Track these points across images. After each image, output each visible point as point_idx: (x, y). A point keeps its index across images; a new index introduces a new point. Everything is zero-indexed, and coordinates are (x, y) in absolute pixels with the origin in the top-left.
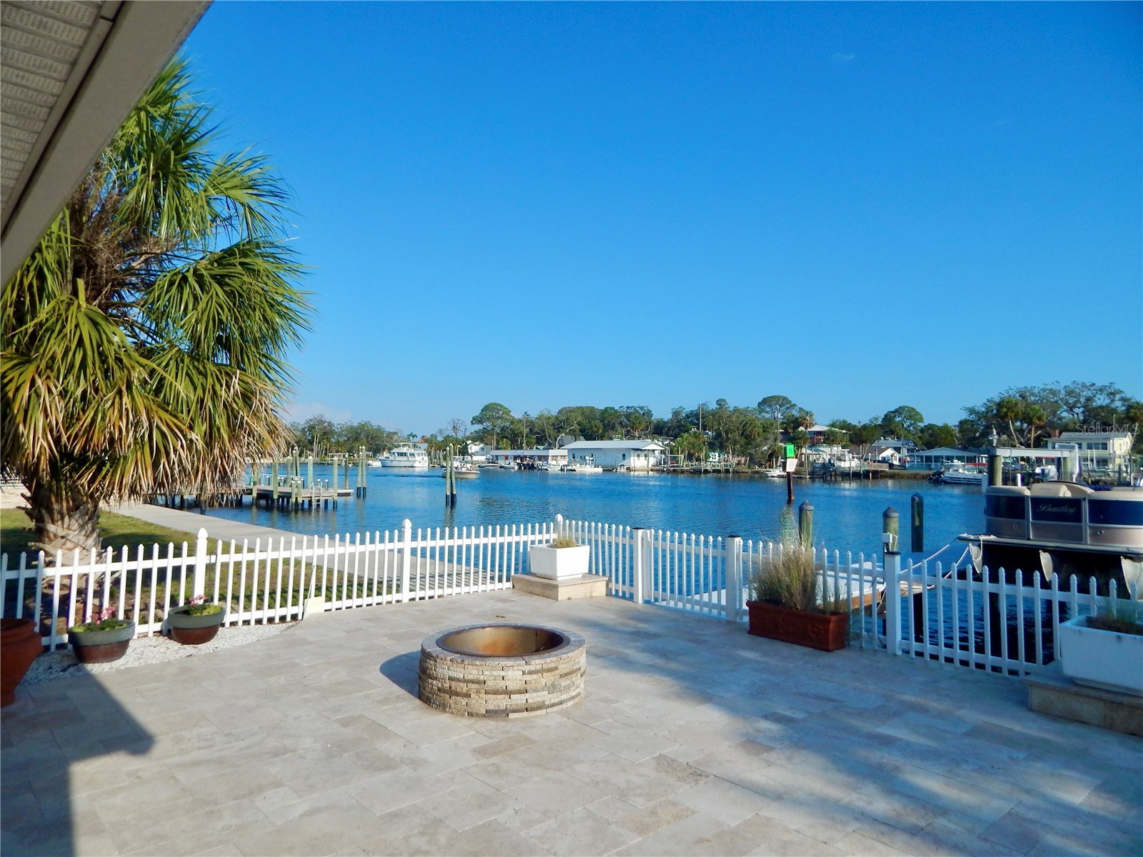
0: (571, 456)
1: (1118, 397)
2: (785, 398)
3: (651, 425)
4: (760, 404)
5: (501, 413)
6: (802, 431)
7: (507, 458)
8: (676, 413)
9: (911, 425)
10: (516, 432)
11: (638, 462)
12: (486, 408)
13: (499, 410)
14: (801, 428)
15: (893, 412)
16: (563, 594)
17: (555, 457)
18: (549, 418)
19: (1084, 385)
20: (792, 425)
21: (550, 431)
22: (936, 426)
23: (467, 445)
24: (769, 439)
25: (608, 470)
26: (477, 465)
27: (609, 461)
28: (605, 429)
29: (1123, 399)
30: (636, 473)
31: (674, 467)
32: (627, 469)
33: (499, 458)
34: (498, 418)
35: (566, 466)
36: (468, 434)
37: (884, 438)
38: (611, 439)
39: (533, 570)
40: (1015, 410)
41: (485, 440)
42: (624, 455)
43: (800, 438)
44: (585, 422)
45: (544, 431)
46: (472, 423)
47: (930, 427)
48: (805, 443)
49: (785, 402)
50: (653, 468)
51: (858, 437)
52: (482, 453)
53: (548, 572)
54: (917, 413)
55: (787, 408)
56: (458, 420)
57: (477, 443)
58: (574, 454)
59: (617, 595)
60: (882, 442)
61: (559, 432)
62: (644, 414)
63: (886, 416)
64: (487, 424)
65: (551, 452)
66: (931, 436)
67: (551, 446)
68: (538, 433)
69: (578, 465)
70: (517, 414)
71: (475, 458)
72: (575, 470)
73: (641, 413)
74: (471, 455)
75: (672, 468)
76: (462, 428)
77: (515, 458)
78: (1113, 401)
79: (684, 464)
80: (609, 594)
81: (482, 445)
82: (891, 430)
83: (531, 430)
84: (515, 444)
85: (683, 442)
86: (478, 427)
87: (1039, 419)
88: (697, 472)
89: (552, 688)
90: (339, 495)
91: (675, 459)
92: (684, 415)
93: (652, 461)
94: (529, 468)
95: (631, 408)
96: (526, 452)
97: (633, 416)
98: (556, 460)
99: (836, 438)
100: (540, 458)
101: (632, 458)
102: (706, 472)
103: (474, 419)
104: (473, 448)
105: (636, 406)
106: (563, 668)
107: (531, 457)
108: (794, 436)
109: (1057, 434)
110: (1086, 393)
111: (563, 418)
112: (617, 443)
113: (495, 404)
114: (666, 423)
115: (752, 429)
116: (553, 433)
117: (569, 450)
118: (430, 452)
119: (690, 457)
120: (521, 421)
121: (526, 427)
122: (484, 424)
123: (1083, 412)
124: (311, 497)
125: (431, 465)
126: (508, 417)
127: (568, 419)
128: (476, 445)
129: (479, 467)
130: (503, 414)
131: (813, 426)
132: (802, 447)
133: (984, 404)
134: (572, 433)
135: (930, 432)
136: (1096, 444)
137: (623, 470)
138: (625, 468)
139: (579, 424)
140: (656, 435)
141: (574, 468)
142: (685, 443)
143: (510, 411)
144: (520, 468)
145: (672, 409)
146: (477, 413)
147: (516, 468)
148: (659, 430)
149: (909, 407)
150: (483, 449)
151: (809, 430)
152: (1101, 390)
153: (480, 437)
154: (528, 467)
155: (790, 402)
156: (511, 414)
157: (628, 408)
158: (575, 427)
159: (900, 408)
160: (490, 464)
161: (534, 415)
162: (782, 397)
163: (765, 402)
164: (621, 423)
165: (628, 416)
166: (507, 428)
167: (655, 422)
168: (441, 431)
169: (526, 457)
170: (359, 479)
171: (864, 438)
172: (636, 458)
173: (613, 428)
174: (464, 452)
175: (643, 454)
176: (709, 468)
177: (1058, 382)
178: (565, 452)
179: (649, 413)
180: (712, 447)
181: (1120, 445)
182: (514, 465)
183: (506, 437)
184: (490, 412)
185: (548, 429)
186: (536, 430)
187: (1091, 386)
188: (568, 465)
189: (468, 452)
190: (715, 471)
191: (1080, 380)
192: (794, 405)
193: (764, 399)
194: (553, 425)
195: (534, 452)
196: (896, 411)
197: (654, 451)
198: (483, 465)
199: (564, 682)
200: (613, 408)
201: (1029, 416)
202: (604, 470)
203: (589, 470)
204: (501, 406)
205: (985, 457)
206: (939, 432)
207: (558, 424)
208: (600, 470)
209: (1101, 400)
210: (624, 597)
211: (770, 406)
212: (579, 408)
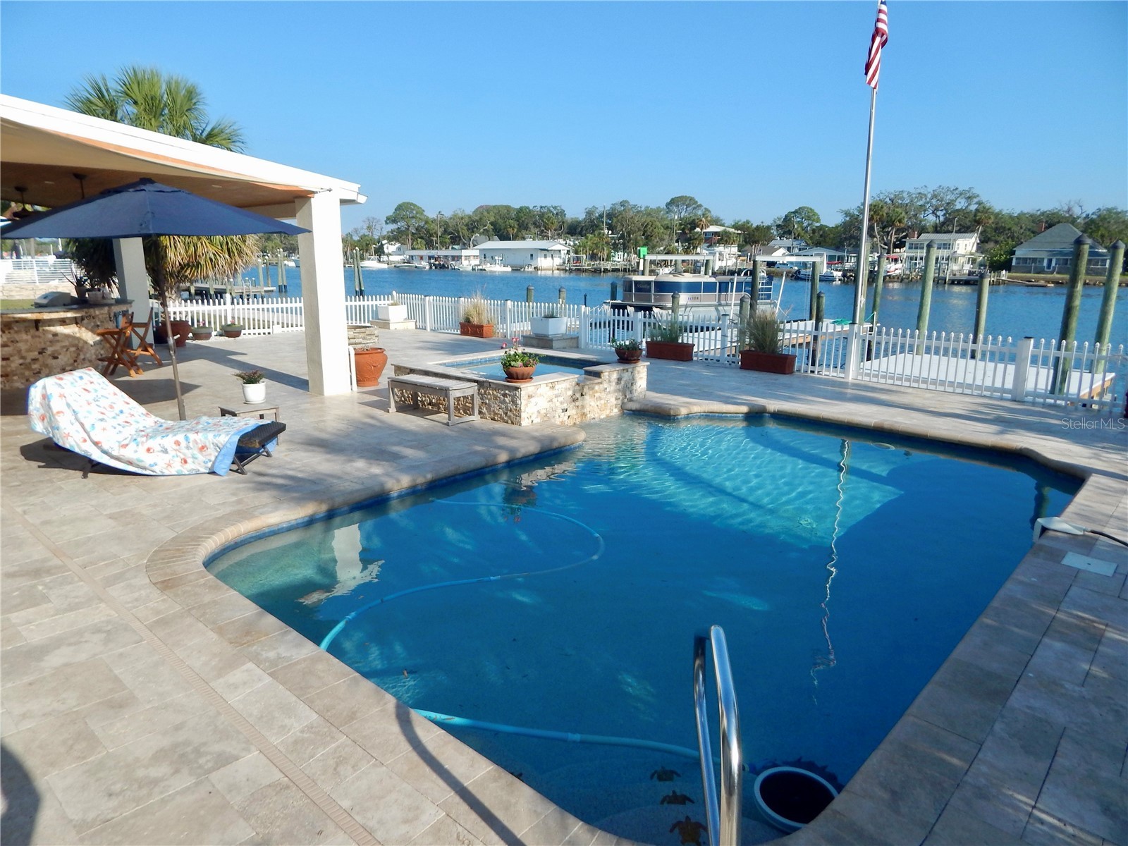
0: (483, 256)
1: (975, 200)
2: (691, 199)
3: (565, 225)
4: (668, 205)
5: (415, 212)
6: (697, 233)
7: (421, 258)
8: (589, 213)
9: (809, 225)
10: (431, 232)
11: (544, 263)
12: (399, 208)
13: (413, 210)
14: (698, 230)
15: (793, 212)
16: (392, 327)
17: (468, 257)
18: (462, 218)
19: (948, 189)
20: (689, 226)
21: (464, 231)
22: (827, 227)
23: (382, 245)
24: (664, 240)
25: (517, 270)
26: (393, 265)
27: (518, 261)
28: (519, 230)
29: (979, 203)
30: (543, 272)
31: (576, 266)
32: (535, 268)
33: (414, 258)
34: (413, 217)
35: (478, 265)
36: (384, 233)
37: (780, 238)
38: (524, 238)
39: (380, 317)
40: (881, 213)
41: (400, 239)
42: (532, 255)
43: (696, 239)
44: (500, 221)
45: (458, 232)
46: (387, 223)
47: (822, 228)
48: (699, 244)
49: (692, 202)
50: (559, 267)
51: (751, 237)
52: (399, 253)
53: (386, 318)
54: (815, 214)
55: (694, 208)
56: (374, 219)
57: (393, 243)
58: (486, 256)
59: (420, 328)
60: (777, 242)
61: (473, 232)
62: (557, 214)
63: (786, 216)
64: (402, 224)
65: (465, 253)
66: (821, 236)
67: (465, 246)
68: (452, 233)
69: (489, 264)
70: (431, 214)
71: (392, 258)
72: (485, 270)
73: (555, 212)
74: (388, 255)
75: (574, 268)
76: (378, 227)
77: (430, 258)
78: (969, 204)
79: (586, 263)
80: (416, 328)
81: (398, 245)
82: (789, 230)
83: (445, 231)
84: (430, 245)
85: (587, 242)
86: (393, 226)
87: (900, 221)
88: (597, 271)
89: (364, 338)
90: (265, 291)
91: (578, 259)
92: (597, 215)
93: (558, 261)
94: (441, 268)
95: (544, 207)
96: (442, 252)
97: (546, 216)
98: (469, 259)
99: (730, 238)
100: (454, 258)
101: (539, 259)
102: (606, 271)
103: (388, 218)
104: (390, 248)
105: (549, 205)
106: (368, 333)
107: (446, 257)
108: (691, 237)
109: (916, 236)
110: (949, 197)
111: (477, 218)
112: (529, 244)
113: (408, 203)
114: (580, 222)
115: (652, 230)
116: (466, 232)
117: (480, 250)
118: (346, 253)
119: (593, 257)
120: (435, 220)
121: (440, 227)
122: (399, 223)
123: (944, 215)
124: (243, 293)
125: (347, 266)
126: (422, 217)
127: (481, 219)
128: (392, 244)
129: (395, 266)
130: (417, 213)
131: (708, 227)
132: (697, 247)
133: (859, 207)
134: (486, 232)
135: (821, 233)
136: (944, 244)
137: (531, 269)
138: (533, 267)
139: (492, 224)
140: (569, 236)
141: (484, 267)
142: (589, 243)
143: (424, 211)
144: (431, 268)
145: (586, 209)
146: (391, 212)
147: (427, 267)
148: (573, 230)
149: (808, 208)
150: (399, 249)
151: (704, 231)
152: (961, 194)
153: (394, 237)
154: (441, 266)
155: (697, 202)
156: (425, 213)
157: (541, 207)
158: (489, 227)
159: (800, 208)
160: (406, 264)
161: (448, 214)
162: (689, 197)
163: (673, 202)
164: (535, 224)
165: (542, 215)
166: (422, 227)
167: (570, 221)
168: (356, 230)
169: (439, 257)
170: (280, 278)
171: (757, 238)
172: (543, 259)
173: (526, 228)
174: (380, 251)
175: (549, 254)
176: (608, 268)
177: (926, 187)
178: (477, 253)
179: (562, 213)
180: (616, 247)
181: (966, 245)
182: (425, 264)
183: (422, 238)
184: (403, 212)
185: (462, 229)
186: (450, 230)
187: (954, 190)
188: (480, 265)
189: (384, 253)
190: (614, 270)
191: (945, 185)
192: (700, 206)
193: (672, 199)
194: (467, 225)
195: (450, 252)
196: (795, 212)
197: (560, 251)
198: (398, 265)
199: (368, 337)
200: (528, 208)
201: (891, 219)
202: (513, 270)
203: (498, 268)
204: (415, 205)
205: (854, 257)
206: (829, 233)
207: (472, 224)
208: (509, 269)
209: (960, 204)
210: (422, 329)
211: (677, 206)
212: (494, 207)
